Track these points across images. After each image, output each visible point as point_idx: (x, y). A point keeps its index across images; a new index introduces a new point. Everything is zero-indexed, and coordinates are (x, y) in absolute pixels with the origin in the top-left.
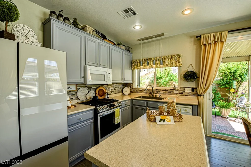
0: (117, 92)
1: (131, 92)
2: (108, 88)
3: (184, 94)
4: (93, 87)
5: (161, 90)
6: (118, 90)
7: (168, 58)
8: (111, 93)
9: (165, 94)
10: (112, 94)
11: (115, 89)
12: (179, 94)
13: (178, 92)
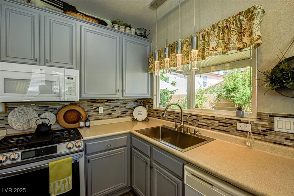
0: (119, 115)
1: (149, 115)
2: (94, 108)
3: (269, 137)
4: (51, 106)
5: (203, 117)
6: (123, 110)
7: (217, 30)
8: (102, 117)
9: (213, 129)
10: (106, 119)
11: (114, 109)
12: (252, 136)
13: (248, 128)
